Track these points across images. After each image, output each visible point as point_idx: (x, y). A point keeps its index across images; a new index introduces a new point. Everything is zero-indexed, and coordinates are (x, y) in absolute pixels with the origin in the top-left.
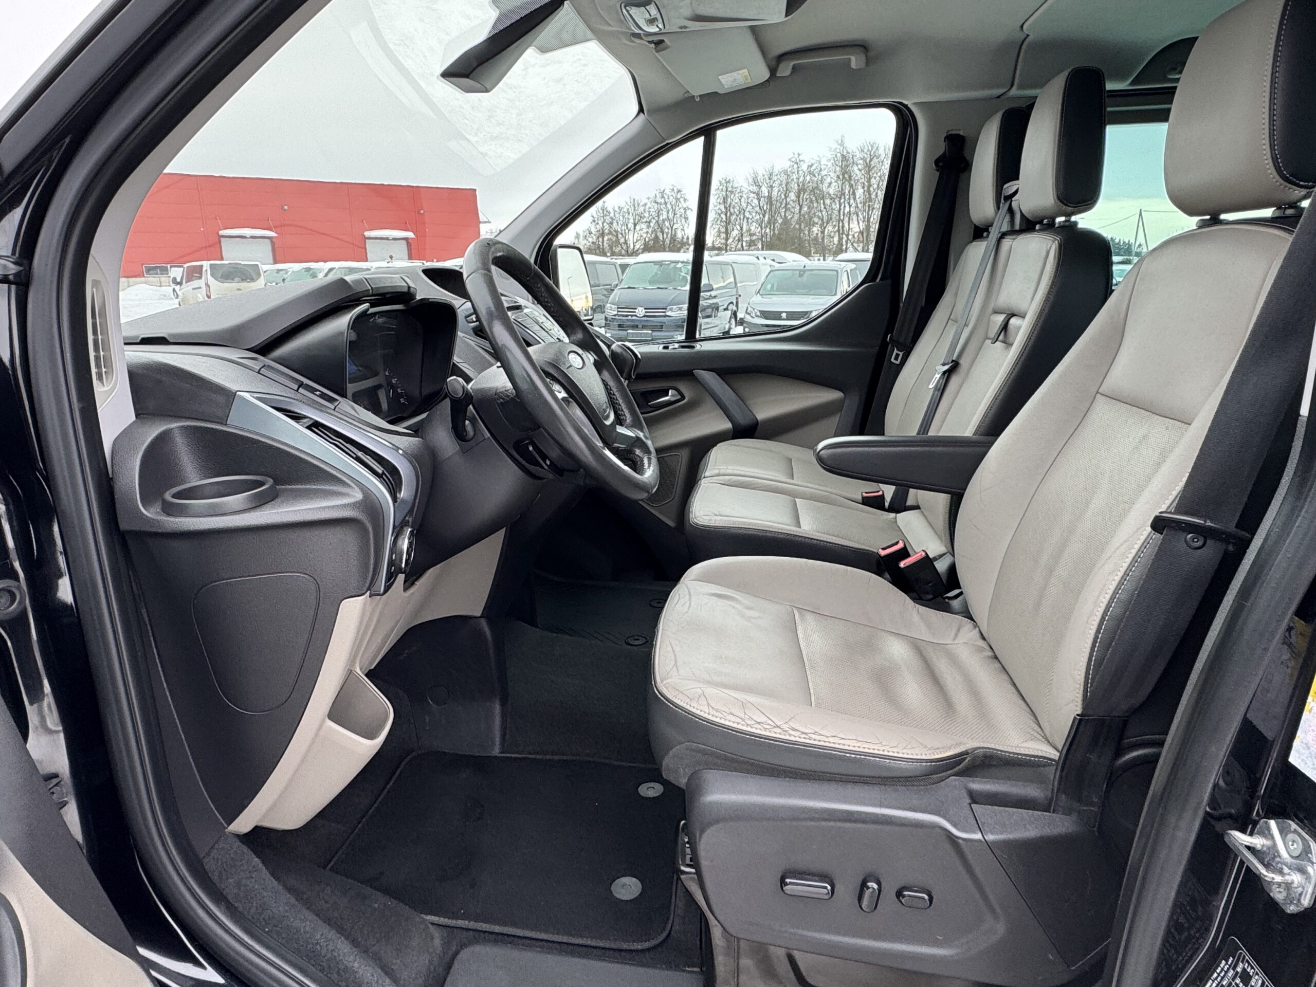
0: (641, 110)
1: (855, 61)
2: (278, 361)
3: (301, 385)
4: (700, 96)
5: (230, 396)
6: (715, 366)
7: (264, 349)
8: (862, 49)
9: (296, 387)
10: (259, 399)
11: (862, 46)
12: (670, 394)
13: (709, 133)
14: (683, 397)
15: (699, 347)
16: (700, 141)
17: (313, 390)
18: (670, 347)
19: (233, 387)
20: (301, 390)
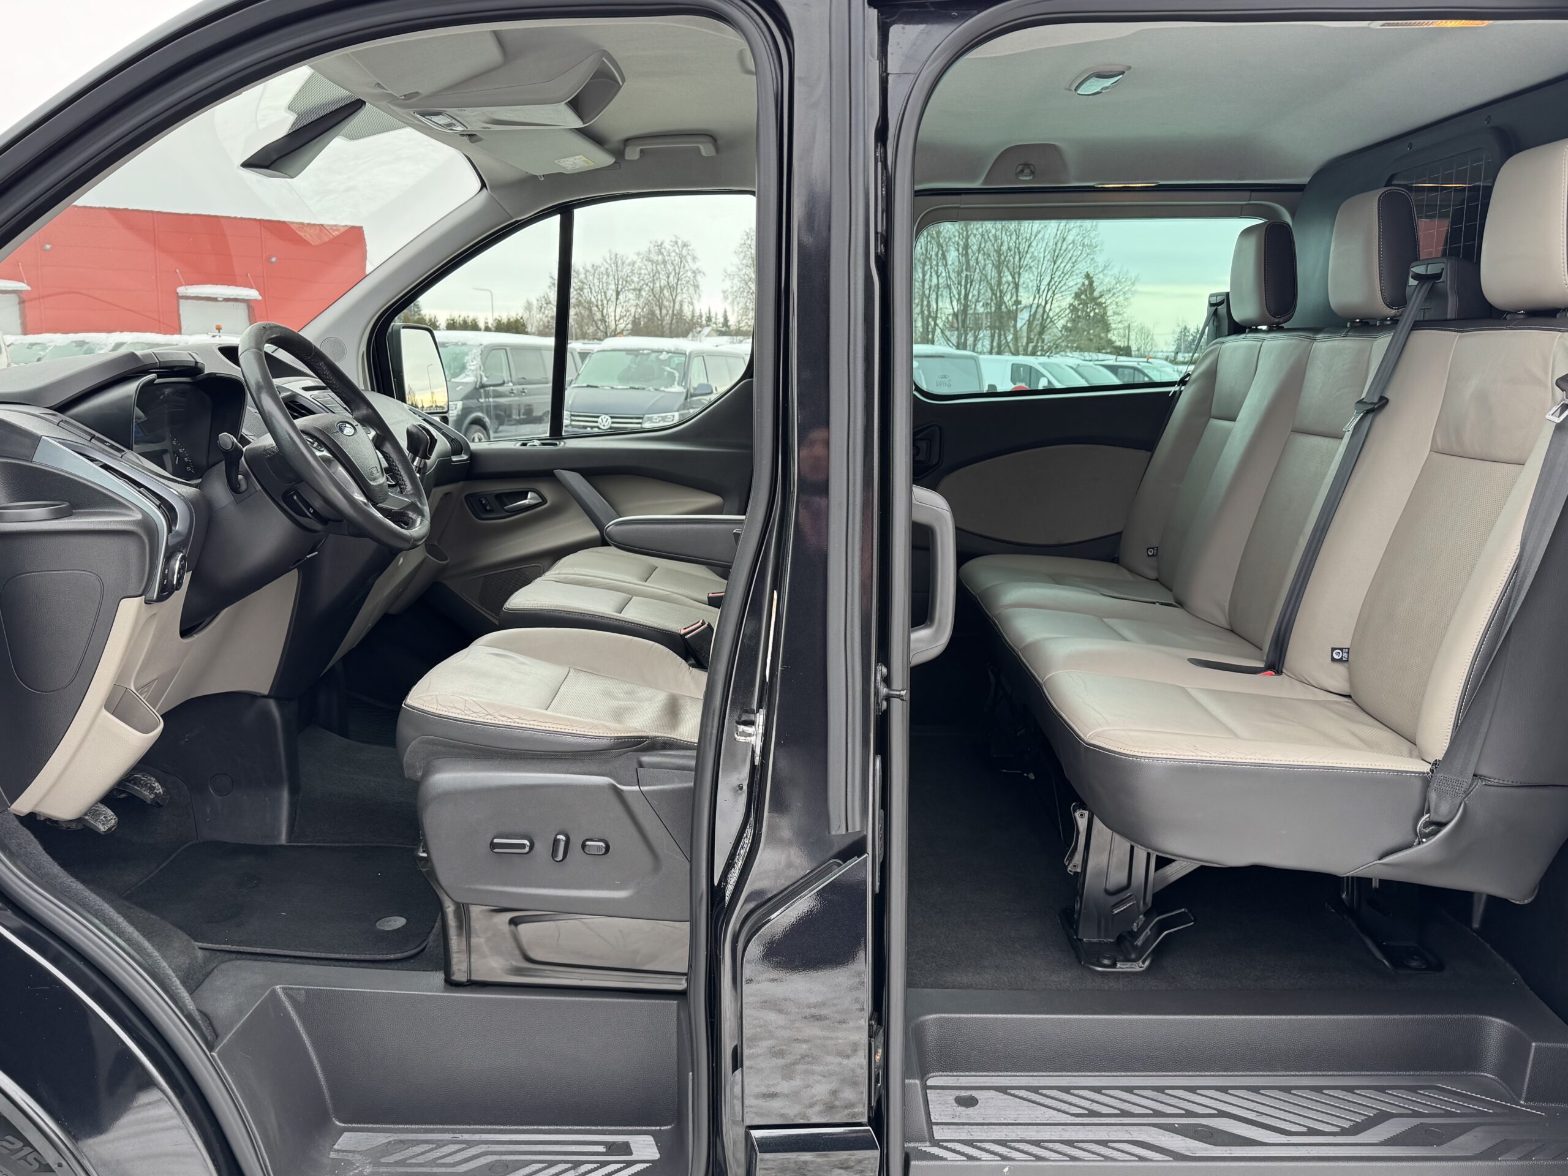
0: (483, 185)
1: (706, 149)
2: (72, 417)
3: (93, 437)
4: (543, 176)
5: (36, 439)
6: (578, 466)
7: (63, 408)
8: (709, 139)
9: (89, 438)
10: (59, 443)
11: (711, 137)
12: (529, 496)
13: (566, 212)
14: (544, 501)
15: (562, 445)
16: (555, 220)
17: (103, 442)
18: (528, 445)
19: (39, 432)
20: (93, 441)
